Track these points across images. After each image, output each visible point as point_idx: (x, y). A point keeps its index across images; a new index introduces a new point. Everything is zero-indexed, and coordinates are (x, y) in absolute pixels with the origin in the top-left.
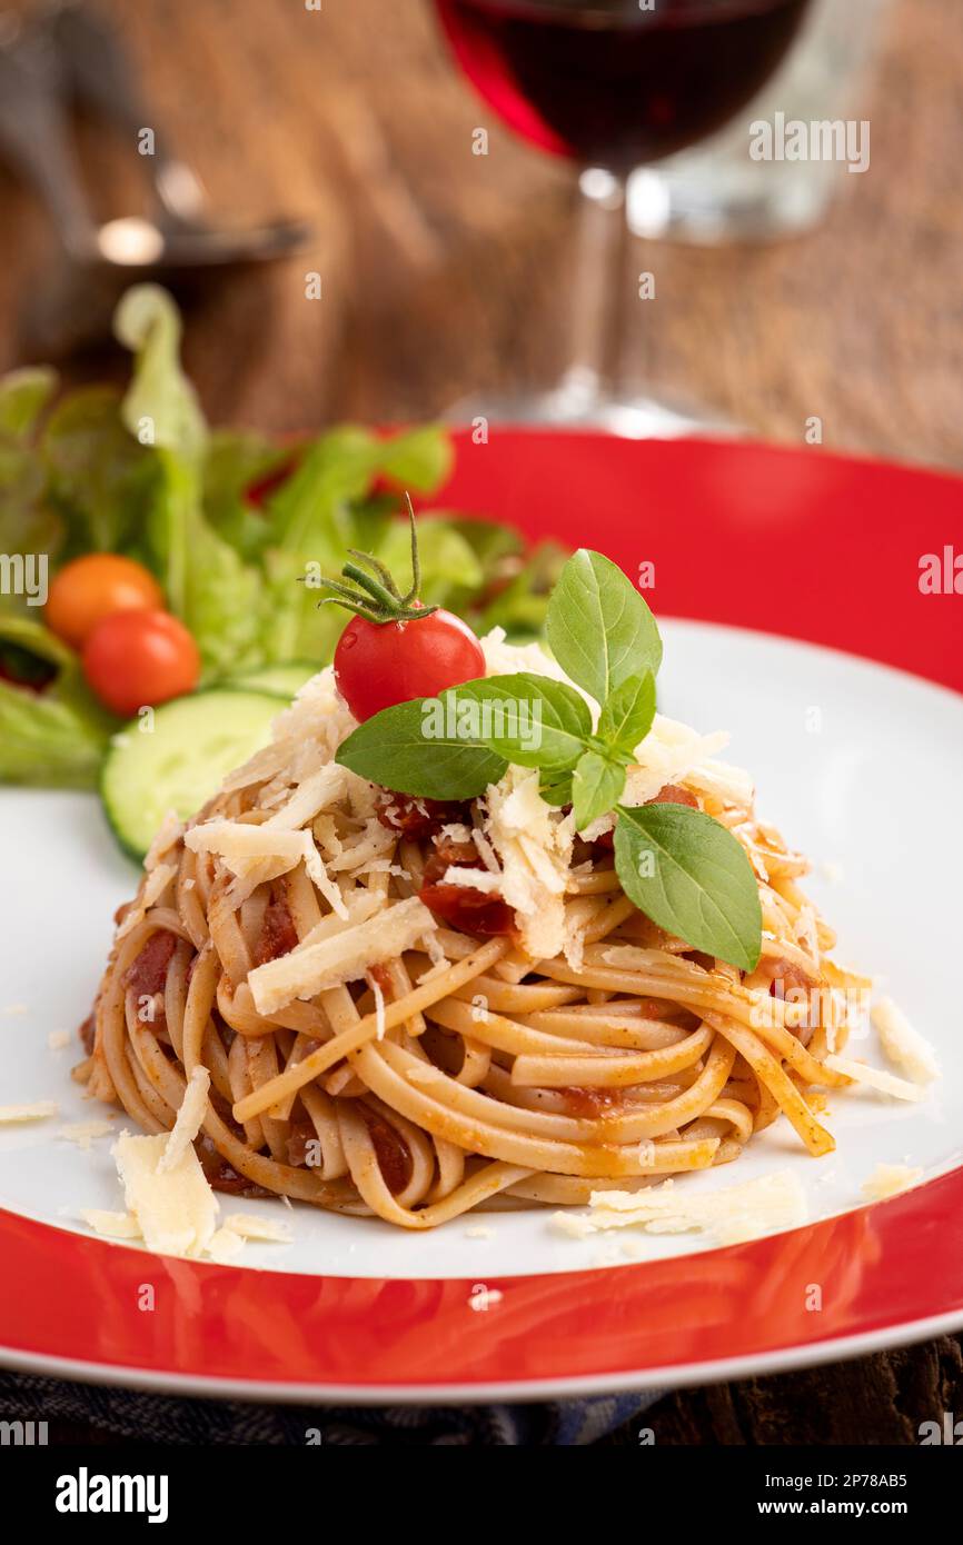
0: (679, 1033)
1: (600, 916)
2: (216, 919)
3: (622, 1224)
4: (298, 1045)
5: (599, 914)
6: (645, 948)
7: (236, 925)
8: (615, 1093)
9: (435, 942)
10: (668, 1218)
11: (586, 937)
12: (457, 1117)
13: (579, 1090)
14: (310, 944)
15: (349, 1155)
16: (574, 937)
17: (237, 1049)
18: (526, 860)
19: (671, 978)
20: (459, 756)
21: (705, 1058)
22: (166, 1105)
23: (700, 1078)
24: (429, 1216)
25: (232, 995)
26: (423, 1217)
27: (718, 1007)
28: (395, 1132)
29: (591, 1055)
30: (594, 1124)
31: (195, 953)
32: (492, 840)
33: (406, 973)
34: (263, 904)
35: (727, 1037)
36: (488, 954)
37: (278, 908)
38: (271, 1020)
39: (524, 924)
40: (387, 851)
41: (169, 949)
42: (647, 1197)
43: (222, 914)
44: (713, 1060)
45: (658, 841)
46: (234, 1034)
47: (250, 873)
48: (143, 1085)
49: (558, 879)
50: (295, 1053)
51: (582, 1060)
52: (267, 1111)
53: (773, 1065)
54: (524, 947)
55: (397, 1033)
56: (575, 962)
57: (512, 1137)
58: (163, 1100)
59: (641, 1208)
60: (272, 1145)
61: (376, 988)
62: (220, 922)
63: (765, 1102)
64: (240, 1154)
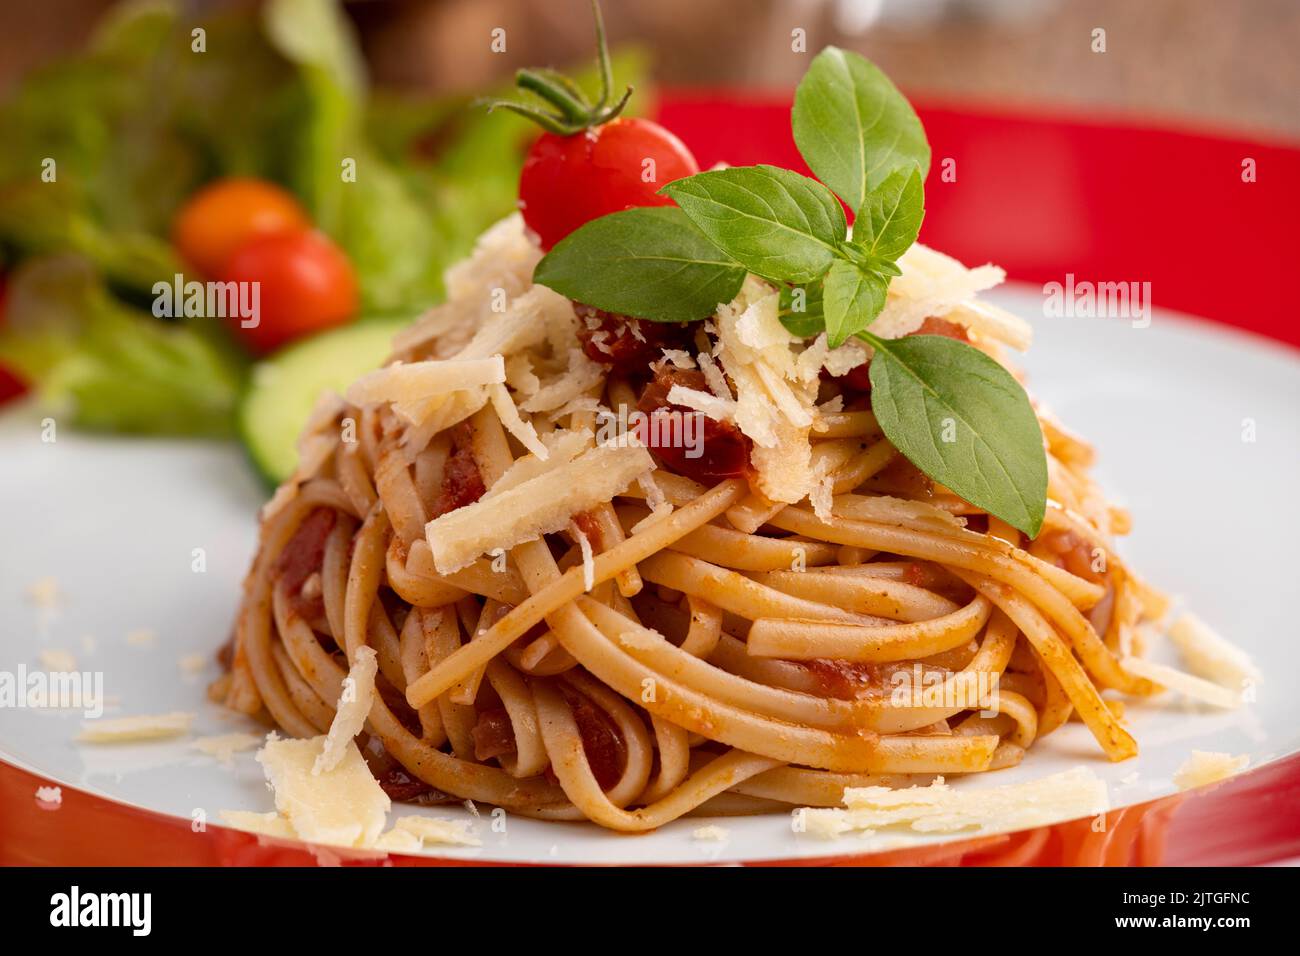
0: (949, 605)
1: (852, 463)
2: (385, 476)
3: (884, 822)
4: (486, 614)
5: (851, 459)
6: (908, 500)
7: (408, 480)
8: (874, 669)
9: (653, 485)
10: (939, 815)
11: (835, 485)
12: (682, 692)
13: (829, 663)
14: (500, 491)
15: (548, 742)
16: (822, 483)
17: (411, 626)
18: (764, 389)
19: (940, 535)
20: (683, 272)
21: (980, 638)
22: (323, 703)
23: (975, 658)
24: (647, 816)
25: (404, 561)
26: (640, 816)
27: (997, 573)
28: (604, 715)
29: (842, 623)
30: (848, 705)
31: (356, 524)
32: (724, 365)
33: (618, 523)
34: (442, 457)
35: (1008, 612)
36: (718, 498)
37: (462, 455)
38: (452, 583)
39: (763, 463)
40: (593, 389)
41: (327, 523)
42: (914, 794)
43: (391, 472)
44: (990, 640)
45: (923, 378)
46: (408, 607)
47: (428, 420)
48: (295, 684)
49: (803, 415)
50: (483, 622)
51: (833, 628)
52: (448, 691)
53: (1061, 650)
54: (762, 488)
55: (608, 590)
56: (823, 510)
57: (748, 719)
58: (318, 697)
59: (904, 805)
60: (454, 737)
61: (583, 539)
62: (390, 478)
63: (1053, 696)
64: (414, 751)
